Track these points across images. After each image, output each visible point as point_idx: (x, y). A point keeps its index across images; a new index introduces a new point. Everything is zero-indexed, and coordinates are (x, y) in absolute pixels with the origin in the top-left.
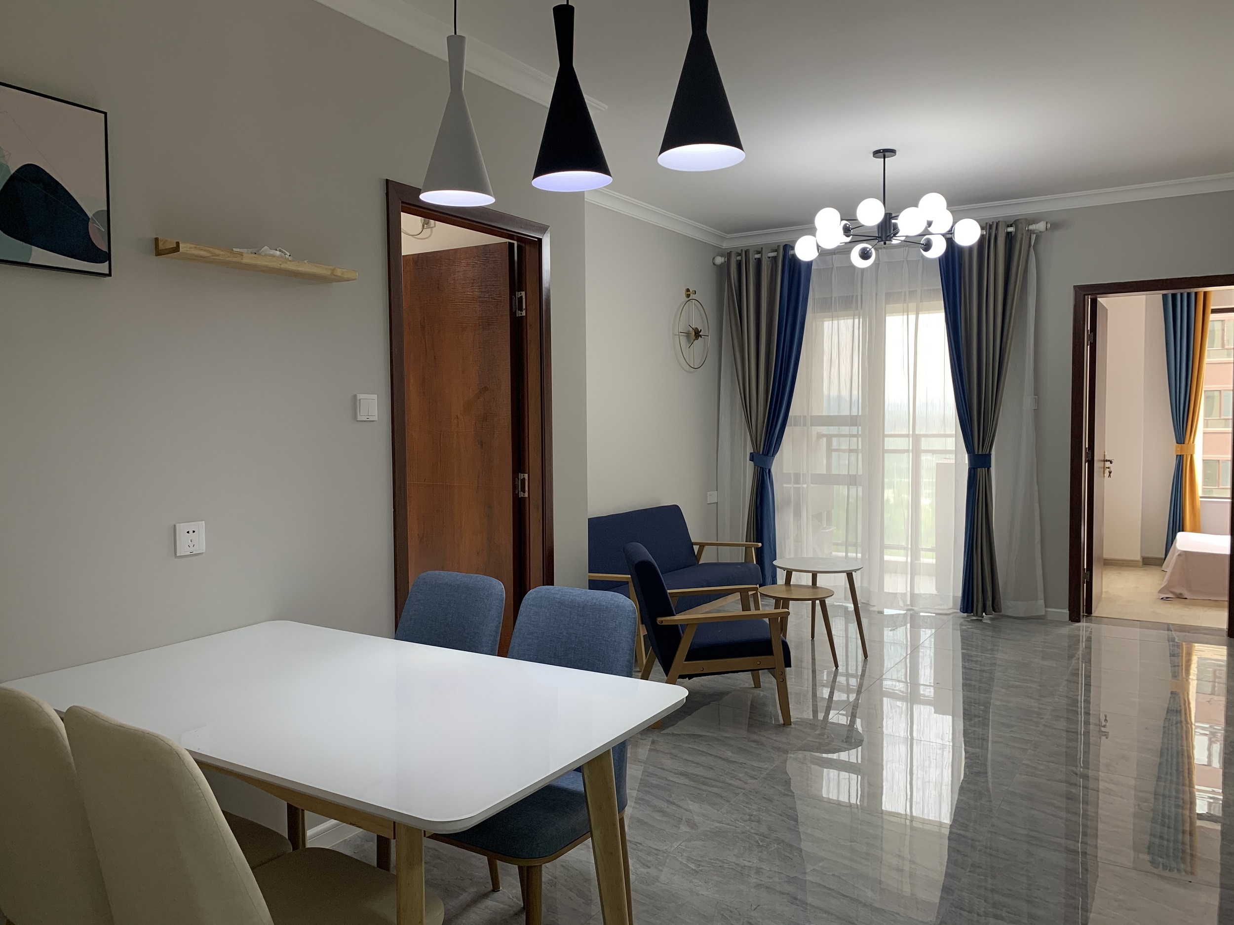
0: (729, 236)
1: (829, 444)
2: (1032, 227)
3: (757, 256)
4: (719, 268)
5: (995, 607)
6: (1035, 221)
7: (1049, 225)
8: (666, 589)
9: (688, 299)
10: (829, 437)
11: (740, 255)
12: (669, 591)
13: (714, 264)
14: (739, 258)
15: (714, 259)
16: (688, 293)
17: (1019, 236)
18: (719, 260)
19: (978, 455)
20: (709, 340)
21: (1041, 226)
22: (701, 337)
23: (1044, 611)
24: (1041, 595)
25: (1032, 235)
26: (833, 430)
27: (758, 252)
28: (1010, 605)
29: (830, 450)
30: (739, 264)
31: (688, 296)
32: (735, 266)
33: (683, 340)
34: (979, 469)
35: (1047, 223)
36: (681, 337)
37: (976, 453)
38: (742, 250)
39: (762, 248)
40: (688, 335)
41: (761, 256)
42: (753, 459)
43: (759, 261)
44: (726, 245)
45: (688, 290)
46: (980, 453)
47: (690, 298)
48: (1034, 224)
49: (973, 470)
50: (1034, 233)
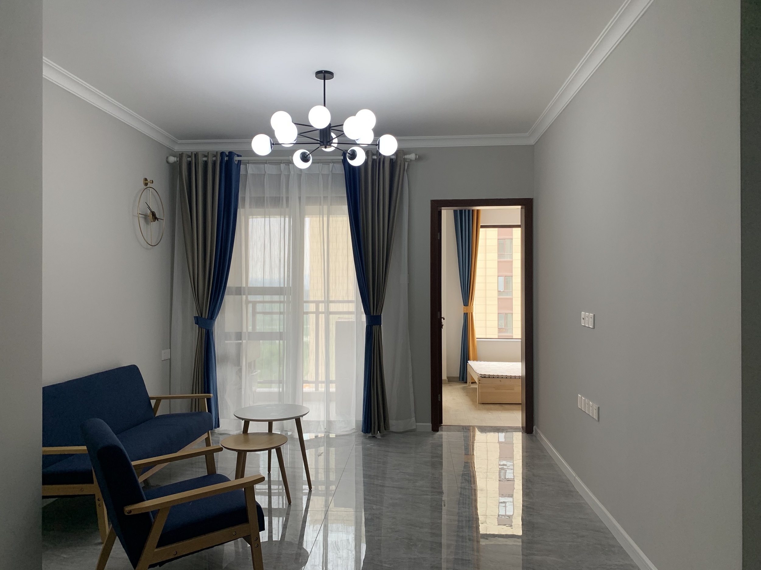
0: (180, 141)
1: (254, 308)
2: (406, 157)
3: (205, 159)
4: (172, 166)
5: (386, 427)
6: (409, 153)
7: (417, 156)
8: (129, 460)
9: (145, 187)
10: (254, 303)
11: (190, 157)
12: (133, 463)
13: (168, 162)
14: (189, 159)
15: (167, 158)
16: (146, 182)
17: (399, 162)
18: (172, 159)
19: (373, 316)
20: (164, 223)
21: (412, 156)
22: (158, 220)
23: (415, 426)
24: (413, 414)
25: (405, 162)
26: (259, 298)
27: (205, 156)
28: (394, 424)
29: (254, 313)
30: (189, 164)
31: (146, 184)
32: (186, 164)
33: (142, 221)
34: (374, 326)
35: (416, 154)
36: (140, 218)
37: (372, 314)
38: (192, 153)
39: (208, 153)
40: (146, 217)
41: (208, 159)
42: (198, 322)
43: (206, 163)
44: (178, 148)
45: (146, 180)
46: (375, 314)
47: (148, 186)
48: (408, 155)
49: (370, 327)
50: (406, 162)
